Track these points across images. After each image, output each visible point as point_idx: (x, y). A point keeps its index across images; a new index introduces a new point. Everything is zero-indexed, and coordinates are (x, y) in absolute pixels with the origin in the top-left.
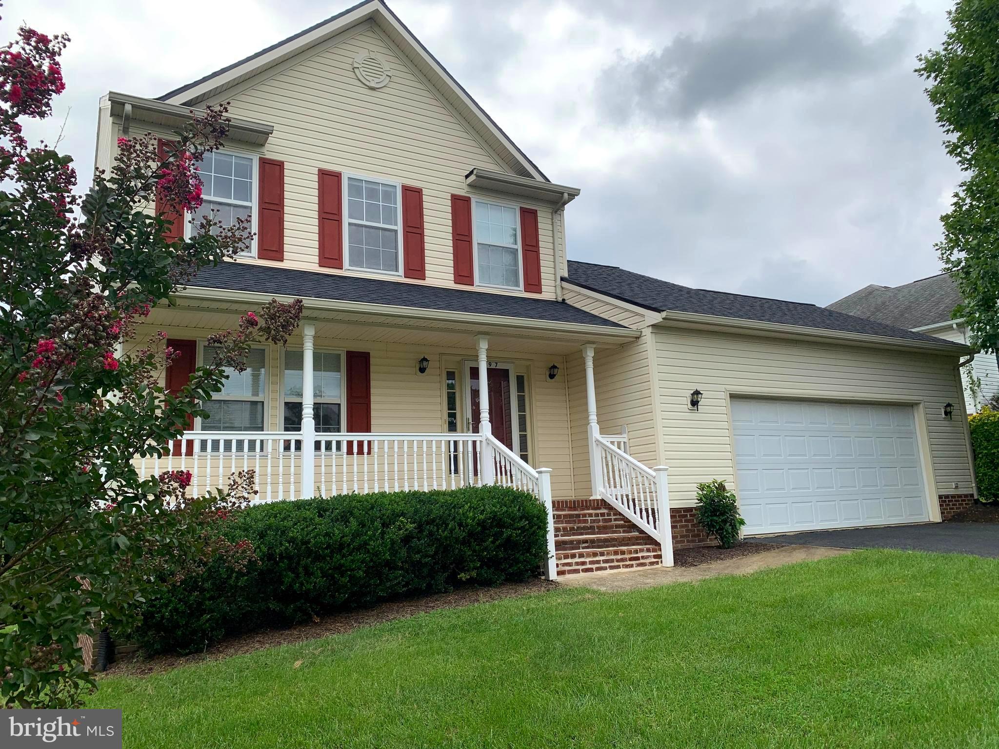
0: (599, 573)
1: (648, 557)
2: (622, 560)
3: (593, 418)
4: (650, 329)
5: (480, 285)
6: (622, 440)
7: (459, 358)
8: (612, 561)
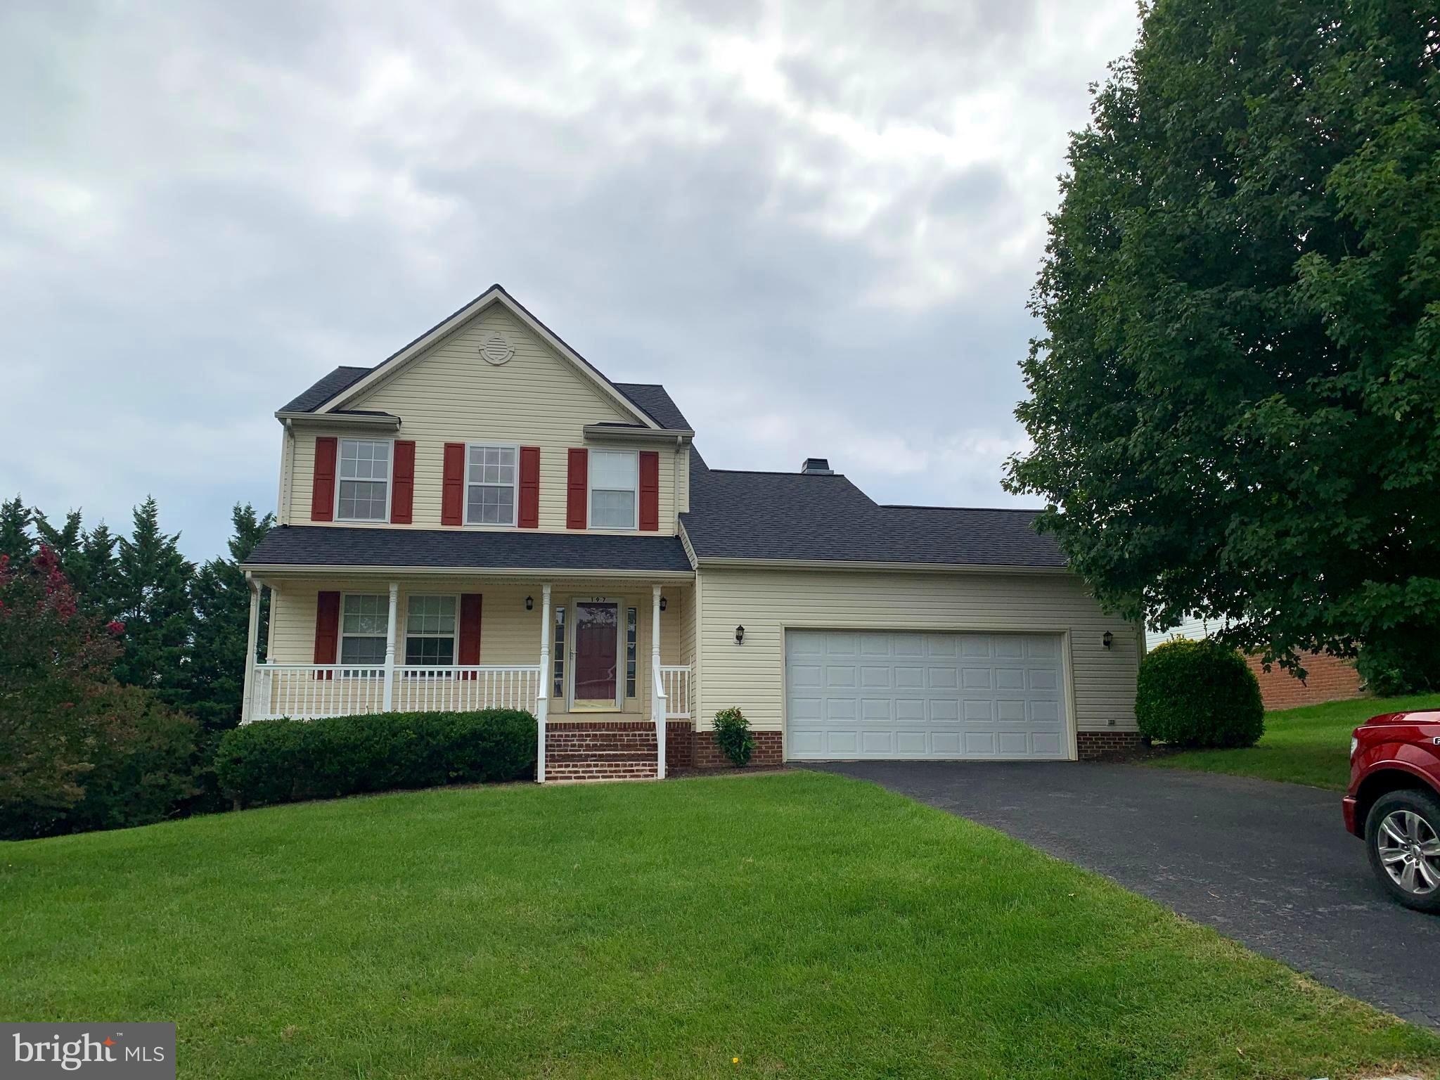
0: (591, 780)
1: (642, 770)
2: (615, 771)
3: (656, 650)
5: (594, 527)
6: (686, 670)
7: (567, 595)
8: (606, 771)
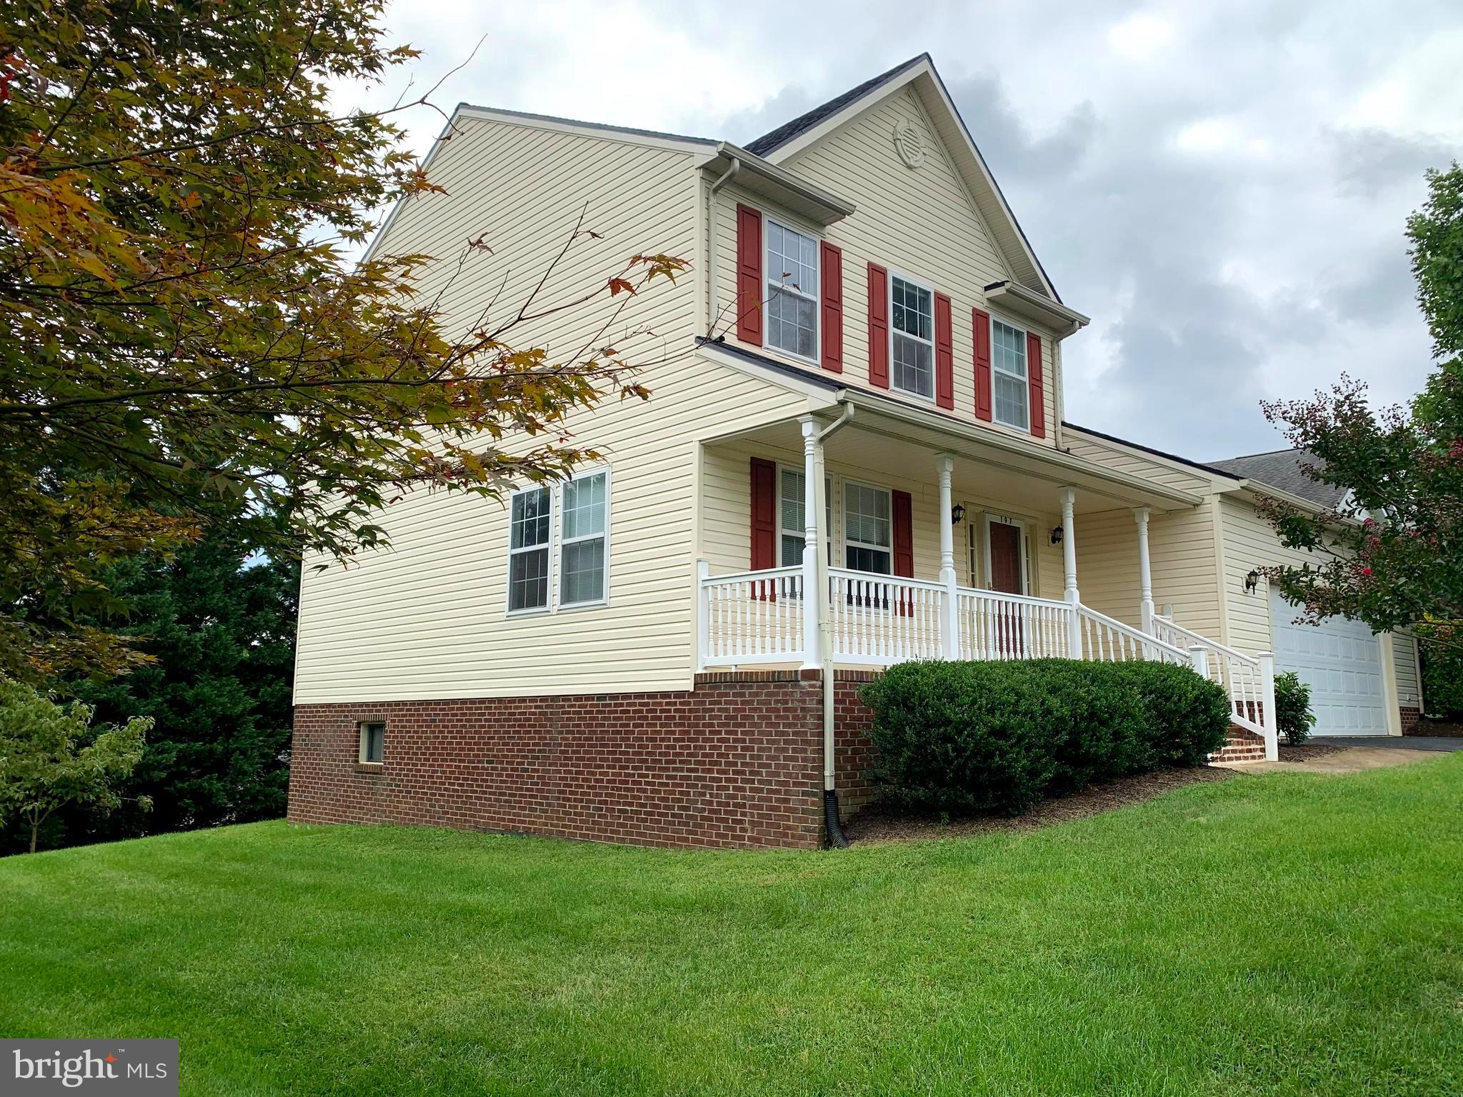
3: (1148, 593)
4: (1218, 498)
5: (997, 422)
7: (981, 509)
